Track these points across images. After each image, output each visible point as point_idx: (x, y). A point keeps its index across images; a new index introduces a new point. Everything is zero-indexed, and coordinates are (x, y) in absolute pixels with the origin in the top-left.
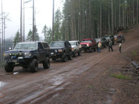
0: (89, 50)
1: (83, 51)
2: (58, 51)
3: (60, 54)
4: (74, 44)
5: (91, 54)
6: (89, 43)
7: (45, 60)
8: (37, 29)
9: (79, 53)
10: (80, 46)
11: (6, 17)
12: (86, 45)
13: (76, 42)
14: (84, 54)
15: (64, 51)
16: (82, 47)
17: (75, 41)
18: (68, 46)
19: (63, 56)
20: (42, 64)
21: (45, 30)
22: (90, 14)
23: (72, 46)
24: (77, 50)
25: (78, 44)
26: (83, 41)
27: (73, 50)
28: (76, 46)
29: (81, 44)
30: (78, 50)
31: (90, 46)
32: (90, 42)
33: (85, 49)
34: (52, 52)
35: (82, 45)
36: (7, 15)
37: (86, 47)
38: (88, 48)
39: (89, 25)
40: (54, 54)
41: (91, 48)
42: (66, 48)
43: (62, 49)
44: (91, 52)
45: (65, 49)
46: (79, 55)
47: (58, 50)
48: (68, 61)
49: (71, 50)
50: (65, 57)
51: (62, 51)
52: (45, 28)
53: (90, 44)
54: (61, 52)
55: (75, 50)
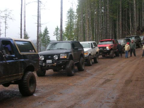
0: (109, 55)
1: (101, 56)
2: (59, 57)
3: (62, 62)
4: (88, 47)
5: (113, 60)
6: (109, 45)
7: (23, 78)
8: (48, 32)
9: (95, 59)
10: (97, 49)
11: (8, 15)
12: (105, 48)
13: (91, 44)
14: (102, 60)
15: (71, 57)
16: (100, 51)
17: (90, 42)
18: (77, 49)
19: (68, 66)
20: (18, 85)
21: (57, 32)
22: (108, 11)
23: (84, 49)
24: (92, 54)
25: (94, 47)
26: (101, 42)
27: (86, 55)
28: (91, 48)
29: (98, 46)
30: (94, 55)
31: (111, 49)
32: (110, 43)
33: (104, 53)
34: (49, 59)
35: (99, 48)
36: (9, 13)
37: (105, 51)
38: (109, 52)
39: (107, 24)
40: (53, 63)
41: (112, 52)
42: (74, 51)
43: (67, 53)
44: (112, 58)
45: (72, 54)
46: (96, 62)
47: (59, 55)
48: (77, 73)
49: (82, 55)
50: (72, 67)
51: (66, 57)
52: (57, 30)
53: (111, 46)
54: (64, 59)
55: (90, 54)
